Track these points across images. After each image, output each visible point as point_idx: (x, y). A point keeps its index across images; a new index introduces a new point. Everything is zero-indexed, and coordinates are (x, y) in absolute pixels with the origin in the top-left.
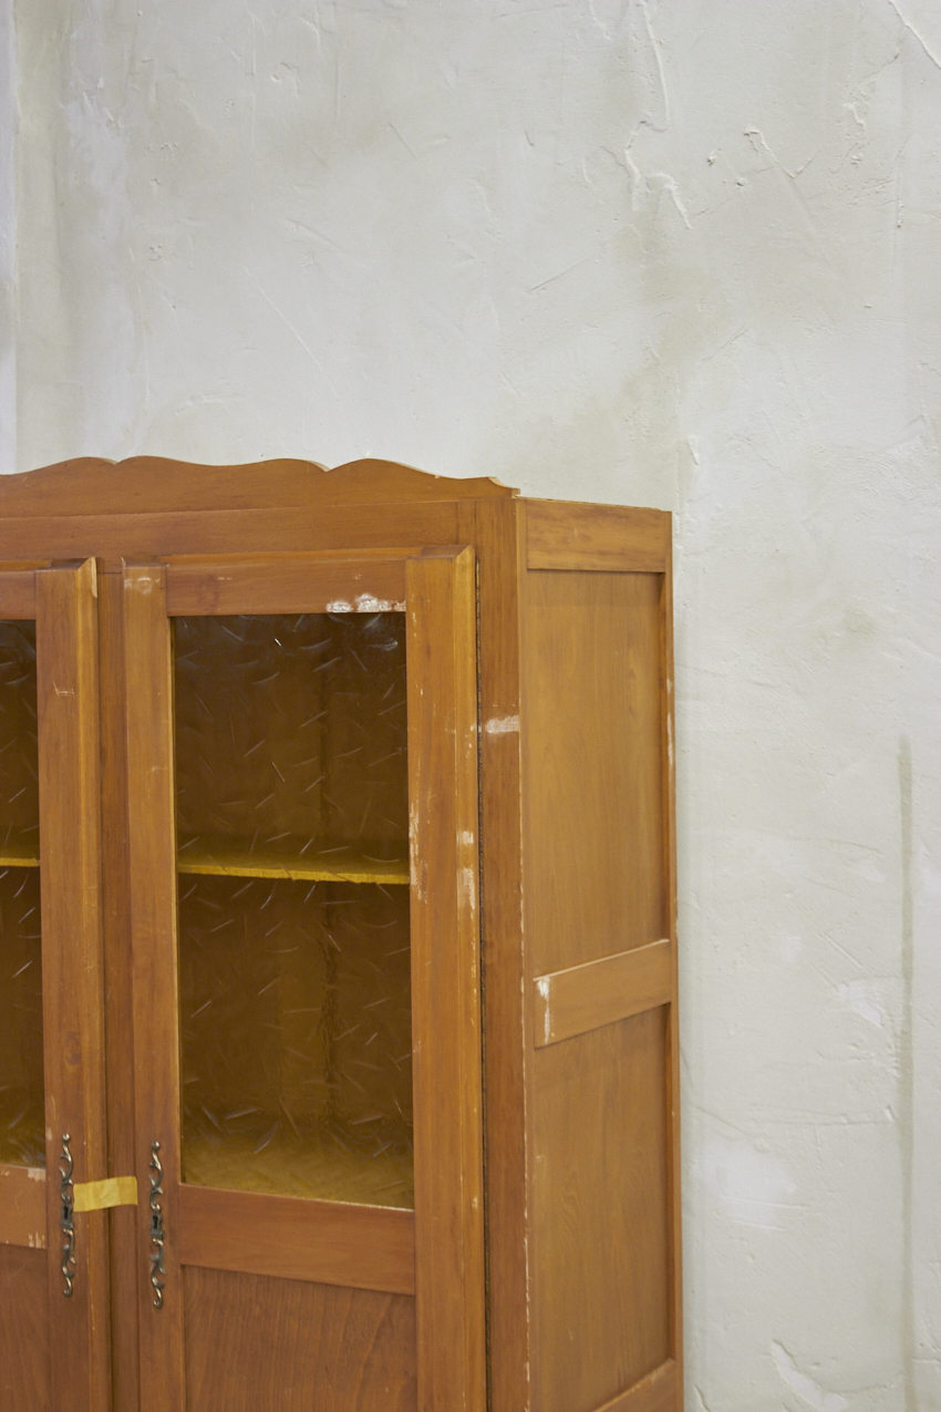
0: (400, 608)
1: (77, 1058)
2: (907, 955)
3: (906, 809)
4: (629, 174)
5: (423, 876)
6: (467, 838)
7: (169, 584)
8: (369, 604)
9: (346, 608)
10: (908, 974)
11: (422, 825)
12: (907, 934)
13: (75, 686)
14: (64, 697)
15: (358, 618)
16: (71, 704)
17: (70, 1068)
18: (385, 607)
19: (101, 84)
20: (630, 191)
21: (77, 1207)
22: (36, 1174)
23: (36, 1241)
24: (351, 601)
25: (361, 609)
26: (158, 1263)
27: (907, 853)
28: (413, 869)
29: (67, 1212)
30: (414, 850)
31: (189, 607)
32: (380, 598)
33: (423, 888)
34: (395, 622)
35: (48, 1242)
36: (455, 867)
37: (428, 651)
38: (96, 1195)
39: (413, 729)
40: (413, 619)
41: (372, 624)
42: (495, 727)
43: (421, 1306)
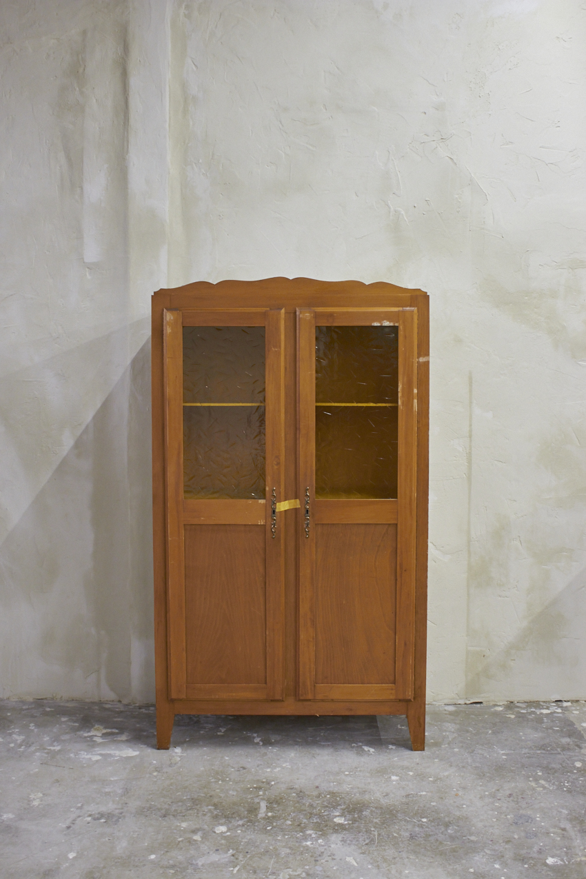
0: (396, 325)
1: (278, 464)
2: (471, 431)
3: (471, 391)
4: (389, 208)
5: (403, 403)
6: (415, 391)
7: (317, 316)
8: (386, 323)
9: (379, 325)
10: (470, 437)
11: (403, 388)
12: (471, 425)
13: (280, 347)
14: (276, 351)
15: (382, 327)
16: (279, 353)
17: (276, 467)
18: (392, 324)
19: (201, 161)
20: (390, 212)
21: (277, 510)
22: (262, 501)
23: (261, 522)
24: (380, 322)
25: (383, 325)
26: (308, 524)
27: (471, 403)
28: (399, 400)
29: (274, 512)
30: (400, 395)
31: (324, 323)
32: (390, 322)
33: (403, 405)
34: (395, 329)
35: (266, 522)
36: (413, 399)
37: (405, 337)
38: (283, 506)
39: (400, 360)
40: (401, 328)
41: (387, 330)
42: (422, 360)
43: (399, 526)
